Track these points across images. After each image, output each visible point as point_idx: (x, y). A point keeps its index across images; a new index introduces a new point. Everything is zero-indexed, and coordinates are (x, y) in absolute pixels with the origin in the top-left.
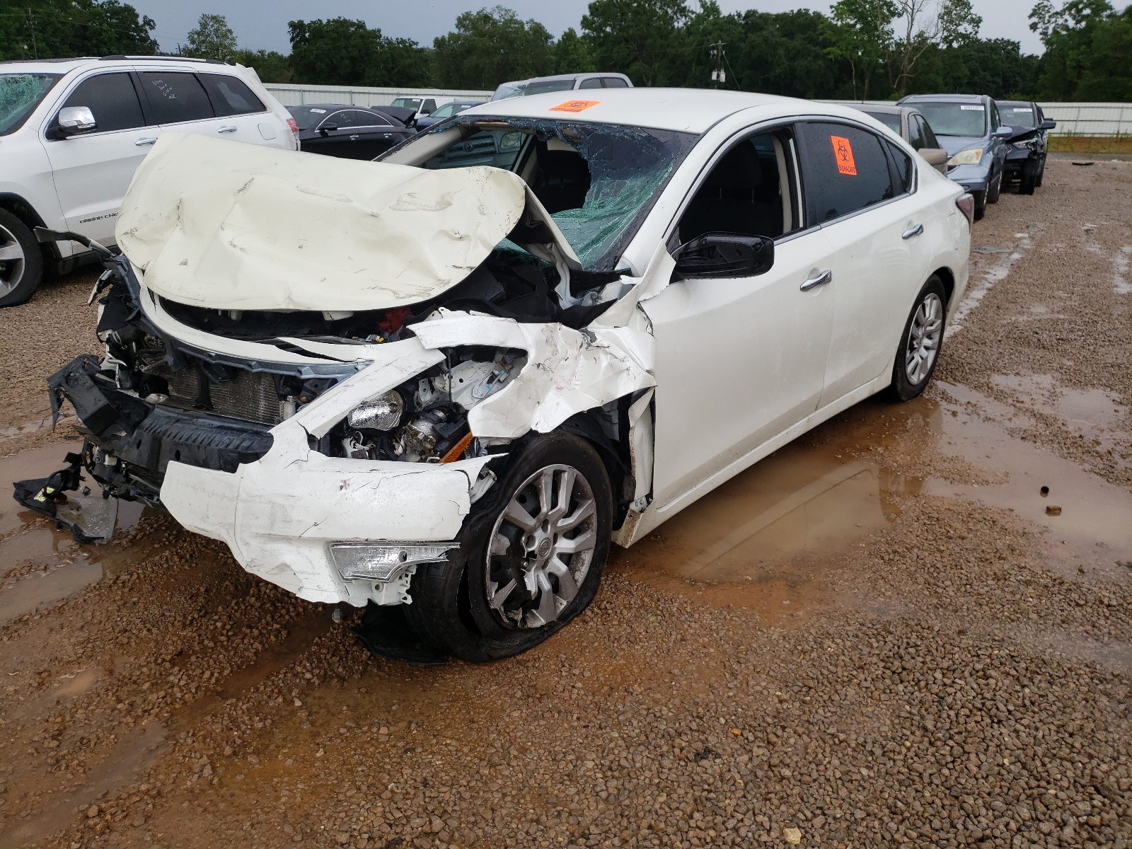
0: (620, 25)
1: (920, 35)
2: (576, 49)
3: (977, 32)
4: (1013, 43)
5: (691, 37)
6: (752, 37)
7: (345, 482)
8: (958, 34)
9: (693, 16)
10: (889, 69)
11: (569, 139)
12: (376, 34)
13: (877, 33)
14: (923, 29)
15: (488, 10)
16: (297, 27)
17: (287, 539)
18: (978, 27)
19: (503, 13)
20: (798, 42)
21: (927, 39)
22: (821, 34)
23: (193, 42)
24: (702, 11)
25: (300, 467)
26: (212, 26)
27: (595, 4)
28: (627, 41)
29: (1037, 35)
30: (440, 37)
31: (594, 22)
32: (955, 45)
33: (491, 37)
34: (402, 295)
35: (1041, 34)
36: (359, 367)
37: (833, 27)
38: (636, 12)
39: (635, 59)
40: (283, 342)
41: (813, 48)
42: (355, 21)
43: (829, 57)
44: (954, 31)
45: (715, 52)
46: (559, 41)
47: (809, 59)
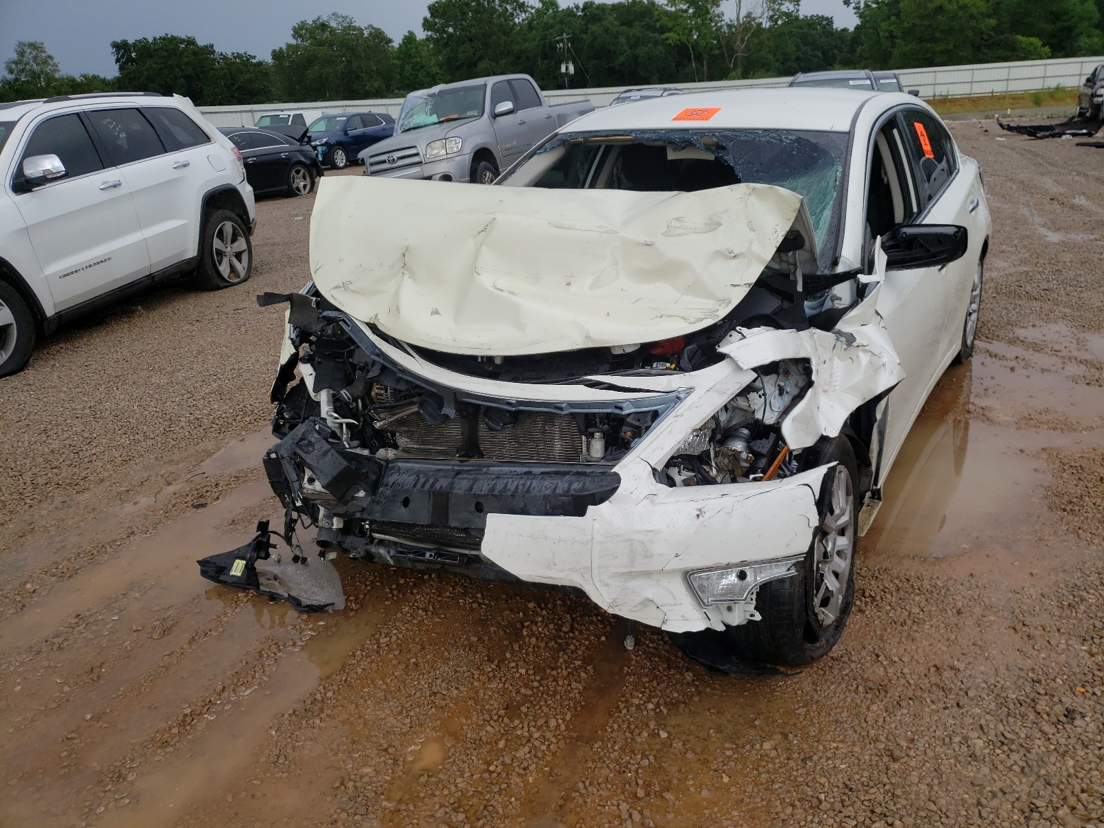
0: (461, 25)
1: (749, 15)
2: (418, 52)
3: (798, 10)
4: (827, 19)
5: (534, 32)
6: (594, 28)
7: (700, 510)
8: (782, 12)
9: (533, 11)
10: (724, 50)
11: (708, 148)
12: (209, 49)
13: (709, 16)
14: (750, 10)
15: (324, 18)
16: (121, 48)
17: (647, 574)
18: (799, 5)
19: (340, 20)
20: (637, 30)
21: (754, 19)
22: (657, 21)
23: (11, 72)
24: (541, 5)
25: (652, 502)
26: (30, 53)
27: (434, 5)
28: (471, 40)
29: (850, 10)
30: (277, 49)
31: (436, 24)
32: (780, 22)
33: (331, 46)
34: (693, 320)
35: (854, 8)
36: (682, 396)
37: (667, 13)
38: (476, 11)
39: (481, 58)
40: (591, 380)
41: (651, 35)
42: (184, 37)
43: (668, 42)
44: (778, 10)
45: (561, 45)
46: (400, 45)
47: (650, 45)
